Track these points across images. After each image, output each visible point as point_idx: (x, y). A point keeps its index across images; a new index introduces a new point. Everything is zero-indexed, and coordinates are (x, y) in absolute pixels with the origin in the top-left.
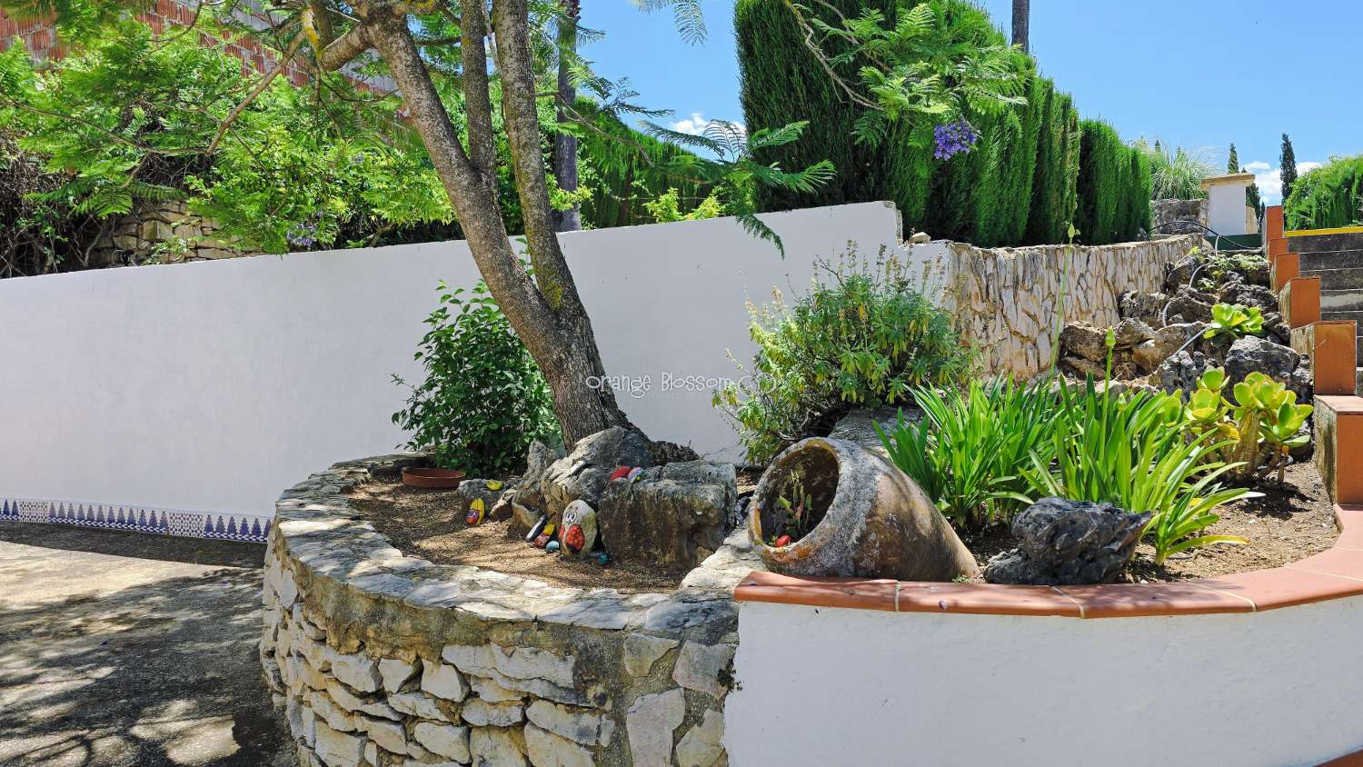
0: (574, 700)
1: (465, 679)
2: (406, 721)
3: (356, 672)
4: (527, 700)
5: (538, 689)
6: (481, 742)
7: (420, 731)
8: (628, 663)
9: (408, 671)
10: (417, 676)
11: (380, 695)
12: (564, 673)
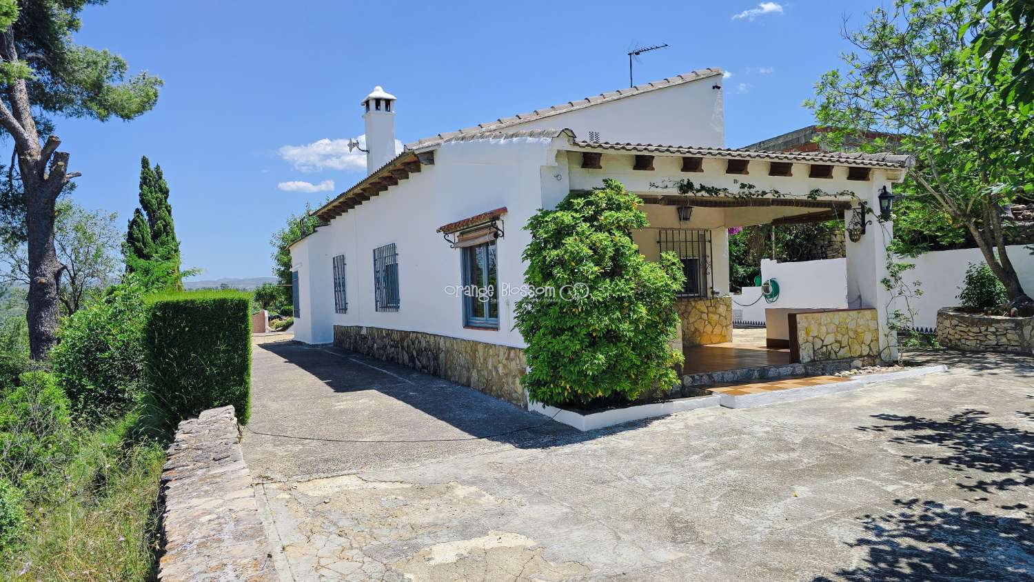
0: (1014, 329)
1: (996, 328)
2: (986, 336)
3: (976, 329)
4: (1007, 330)
5: (1009, 328)
6: (999, 337)
7: (988, 336)
8: (1023, 323)
9: (985, 329)
10: (987, 329)
11: (981, 332)
12: (1013, 325)
